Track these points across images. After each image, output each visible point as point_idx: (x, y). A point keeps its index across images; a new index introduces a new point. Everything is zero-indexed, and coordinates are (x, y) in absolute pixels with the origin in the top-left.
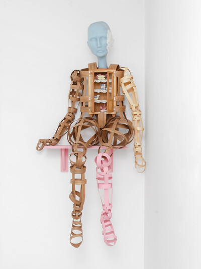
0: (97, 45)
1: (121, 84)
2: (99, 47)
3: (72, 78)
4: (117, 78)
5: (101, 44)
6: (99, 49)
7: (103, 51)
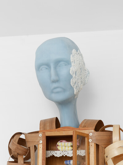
0: (50, 76)
1: (106, 159)
2: (54, 82)
3: (10, 150)
4: (97, 146)
5: (57, 74)
6: (55, 85)
7: (64, 90)
